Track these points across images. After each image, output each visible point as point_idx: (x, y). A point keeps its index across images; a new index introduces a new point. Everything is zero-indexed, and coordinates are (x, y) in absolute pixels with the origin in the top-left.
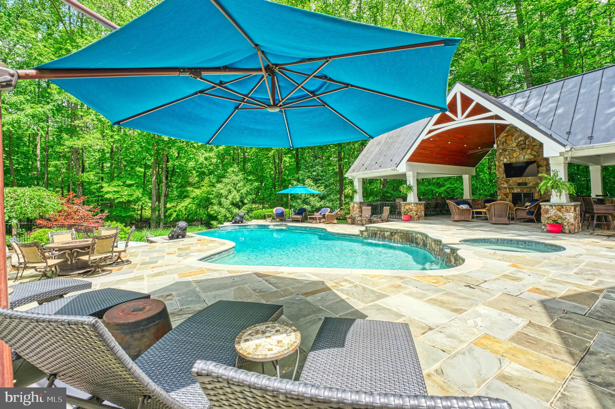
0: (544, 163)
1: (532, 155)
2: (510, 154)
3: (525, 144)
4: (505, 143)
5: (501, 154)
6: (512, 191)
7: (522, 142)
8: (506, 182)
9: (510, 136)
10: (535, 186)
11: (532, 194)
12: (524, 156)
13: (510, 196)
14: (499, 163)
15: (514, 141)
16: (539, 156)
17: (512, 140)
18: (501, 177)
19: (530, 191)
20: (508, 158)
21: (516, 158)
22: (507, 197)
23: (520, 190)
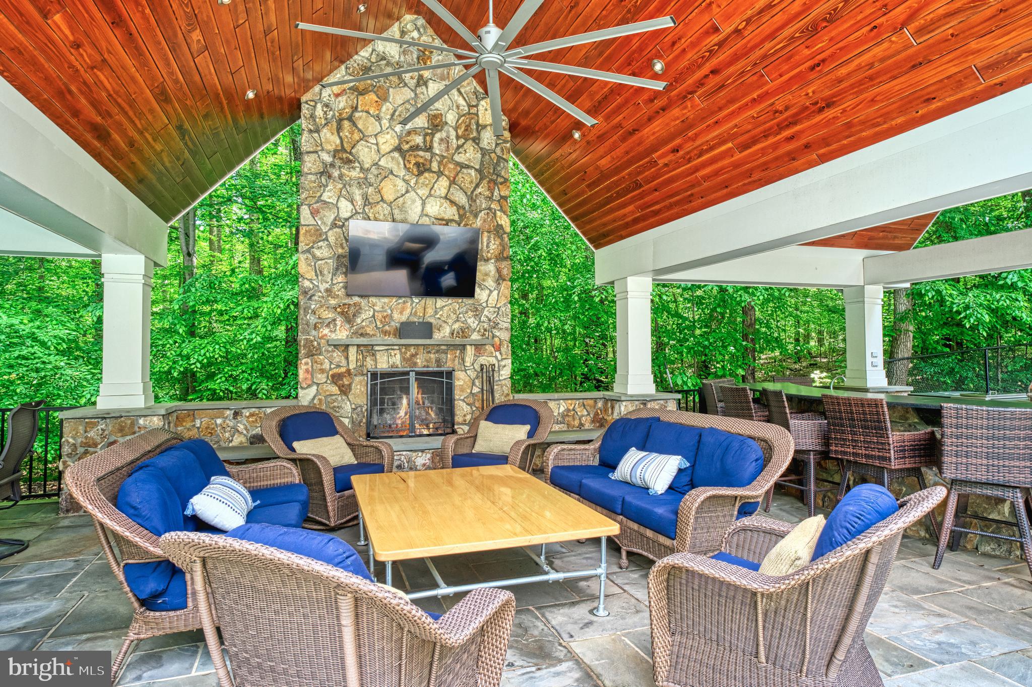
0: (492, 247)
1: (453, 203)
2: (364, 182)
3: (429, 149)
4: (346, 124)
5: (325, 172)
6: (369, 363)
7: (418, 140)
8: (342, 314)
9: (373, 97)
10: (458, 341)
11: (450, 374)
12: (424, 204)
13: (360, 388)
14: (314, 213)
15: (385, 123)
16: (476, 216)
17: (378, 118)
18: (323, 287)
19: (438, 361)
20: (358, 198)
21: (390, 204)
22: (345, 390)
23: (404, 359)
